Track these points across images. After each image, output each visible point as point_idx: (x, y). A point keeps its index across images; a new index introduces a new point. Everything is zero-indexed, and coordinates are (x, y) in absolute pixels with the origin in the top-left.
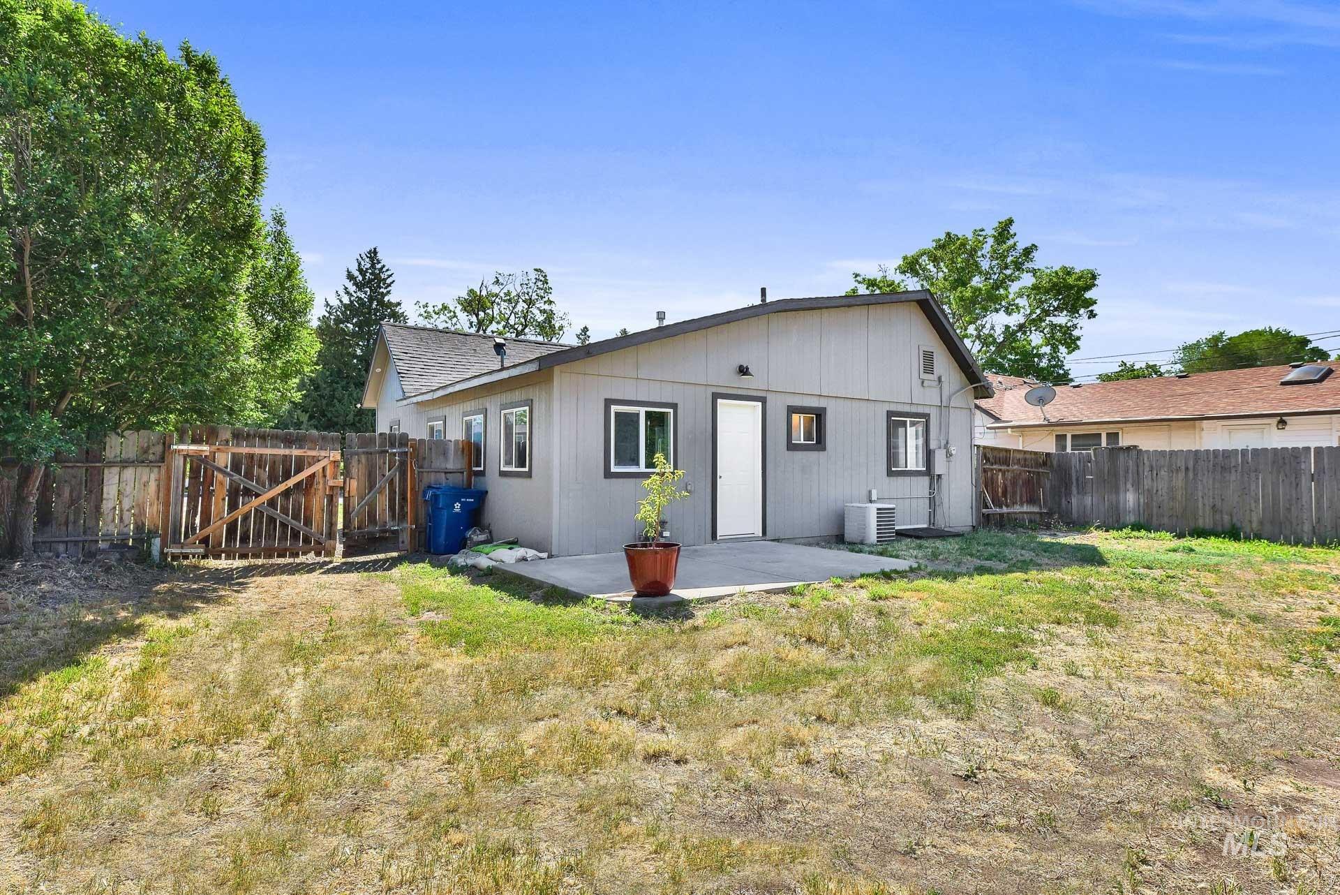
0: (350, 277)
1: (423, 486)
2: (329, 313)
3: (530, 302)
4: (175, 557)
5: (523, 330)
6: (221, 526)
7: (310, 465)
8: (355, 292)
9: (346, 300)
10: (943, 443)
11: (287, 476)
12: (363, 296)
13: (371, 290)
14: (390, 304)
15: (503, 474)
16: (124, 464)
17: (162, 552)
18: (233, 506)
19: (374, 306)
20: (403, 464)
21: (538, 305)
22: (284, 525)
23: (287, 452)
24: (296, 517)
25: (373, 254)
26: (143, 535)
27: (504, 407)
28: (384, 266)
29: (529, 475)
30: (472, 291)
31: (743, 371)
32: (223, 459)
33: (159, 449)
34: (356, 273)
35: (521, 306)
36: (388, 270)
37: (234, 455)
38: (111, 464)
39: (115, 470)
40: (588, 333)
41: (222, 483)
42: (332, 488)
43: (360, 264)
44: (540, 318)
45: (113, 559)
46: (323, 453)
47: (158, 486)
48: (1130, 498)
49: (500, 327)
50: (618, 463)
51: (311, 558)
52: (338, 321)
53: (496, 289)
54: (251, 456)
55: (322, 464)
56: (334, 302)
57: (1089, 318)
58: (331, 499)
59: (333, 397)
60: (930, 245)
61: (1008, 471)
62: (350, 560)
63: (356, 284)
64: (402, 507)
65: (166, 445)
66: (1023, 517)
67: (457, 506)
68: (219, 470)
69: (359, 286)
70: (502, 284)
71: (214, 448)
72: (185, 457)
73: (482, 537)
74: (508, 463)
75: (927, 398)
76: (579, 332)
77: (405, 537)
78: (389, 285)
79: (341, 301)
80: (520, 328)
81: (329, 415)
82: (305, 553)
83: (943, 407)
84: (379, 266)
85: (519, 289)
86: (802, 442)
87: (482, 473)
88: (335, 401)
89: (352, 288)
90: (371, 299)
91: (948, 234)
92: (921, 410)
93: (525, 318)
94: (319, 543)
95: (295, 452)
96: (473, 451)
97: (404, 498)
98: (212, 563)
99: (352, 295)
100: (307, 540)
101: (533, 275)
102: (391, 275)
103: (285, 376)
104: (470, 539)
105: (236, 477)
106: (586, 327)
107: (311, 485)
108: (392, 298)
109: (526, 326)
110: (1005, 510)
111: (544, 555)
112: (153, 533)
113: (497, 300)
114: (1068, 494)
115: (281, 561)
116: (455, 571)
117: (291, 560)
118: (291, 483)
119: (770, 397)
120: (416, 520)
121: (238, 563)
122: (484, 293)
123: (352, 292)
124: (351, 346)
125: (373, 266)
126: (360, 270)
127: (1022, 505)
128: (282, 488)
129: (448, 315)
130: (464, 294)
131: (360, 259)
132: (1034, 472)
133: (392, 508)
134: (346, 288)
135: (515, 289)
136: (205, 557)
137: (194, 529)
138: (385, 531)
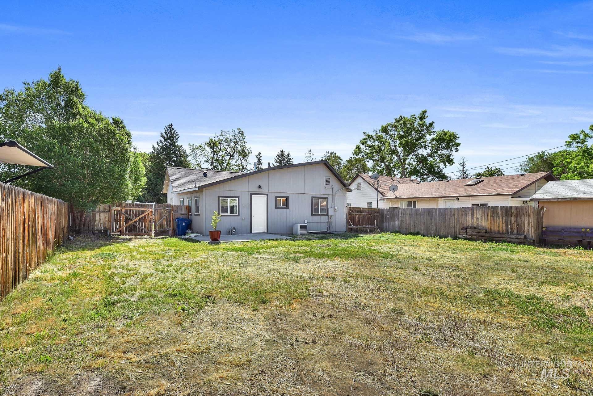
0: (162, 136)
1: (175, 218)
2: (154, 150)
3: (236, 143)
4: (113, 235)
5: (233, 154)
6: (124, 228)
7: (145, 212)
8: (164, 142)
9: (161, 145)
10: (333, 207)
11: (139, 215)
12: (167, 143)
13: (170, 141)
14: (178, 147)
15: (195, 215)
16: (100, 212)
17: (110, 234)
18: (126, 223)
19: (172, 147)
20: (170, 212)
21: (239, 144)
22: (139, 228)
23: (139, 209)
24: (142, 226)
25: (171, 126)
26: (106, 230)
27: (195, 197)
28: (175, 131)
29: (200, 215)
30: (211, 139)
31: (260, 187)
32: (123, 211)
33: (108, 209)
34: (164, 134)
35: (232, 144)
36: (176, 133)
37: (126, 210)
38: (98, 212)
39: (99, 214)
40: (261, 155)
41: (123, 218)
42: (151, 218)
43: (166, 130)
44: (240, 149)
45: (100, 235)
46: (148, 209)
47: (109, 218)
48: (397, 223)
49: (223, 153)
50: (222, 212)
51: (146, 236)
52: (158, 154)
53: (221, 138)
54: (130, 210)
55: (148, 212)
56: (156, 146)
57: (456, 151)
58: (150, 221)
59: (156, 184)
60: (392, 121)
61: (361, 214)
62: (156, 237)
63: (164, 138)
64: (169, 224)
65: (110, 208)
66: (367, 229)
67: (184, 224)
68: (123, 214)
69: (166, 140)
70: (224, 136)
71: (121, 208)
72: (115, 210)
73: (190, 232)
74: (196, 212)
75: (327, 192)
76: (257, 154)
77: (171, 232)
78: (177, 139)
79: (159, 146)
80: (232, 154)
81: (155, 191)
82: (144, 235)
83: (334, 195)
84: (173, 131)
85: (231, 137)
86: (281, 206)
87: (191, 215)
88: (157, 185)
89: (163, 140)
90: (170, 145)
91: (401, 117)
92: (324, 196)
93: (234, 149)
94: (148, 233)
95: (141, 209)
96: (189, 208)
97: (170, 221)
98: (121, 237)
99: (163, 143)
100: (145, 232)
101: (237, 131)
102: (178, 135)
103: (138, 189)
104: (187, 232)
105: (127, 215)
106: (260, 153)
107: (146, 218)
108: (178, 144)
109: (234, 153)
110: (359, 226)
111: (202, 235)
112: (108, 229)
113: (223, 142)
114: (383, 222)
115: (138, 237)
116: (183, 239)
117: (141, 237)
118: (140, 217)
119: (269, 194)
120: (173, 227)
121: (128, 237)
122: (216, 140)
123: (163, 141)
124: (163, 164)
125: (171, 131)
126: (166, 133)
127: (366, 225)
128: (138, 218)
129: (202, 149)
130: (208, 141)
131: (166, 128)
132: (372, 215)
133: (167, 224)
134: (161, 141)
135: (230, 137)
136: (120, 235)
137: (117, 228)
138: (165, 230)
